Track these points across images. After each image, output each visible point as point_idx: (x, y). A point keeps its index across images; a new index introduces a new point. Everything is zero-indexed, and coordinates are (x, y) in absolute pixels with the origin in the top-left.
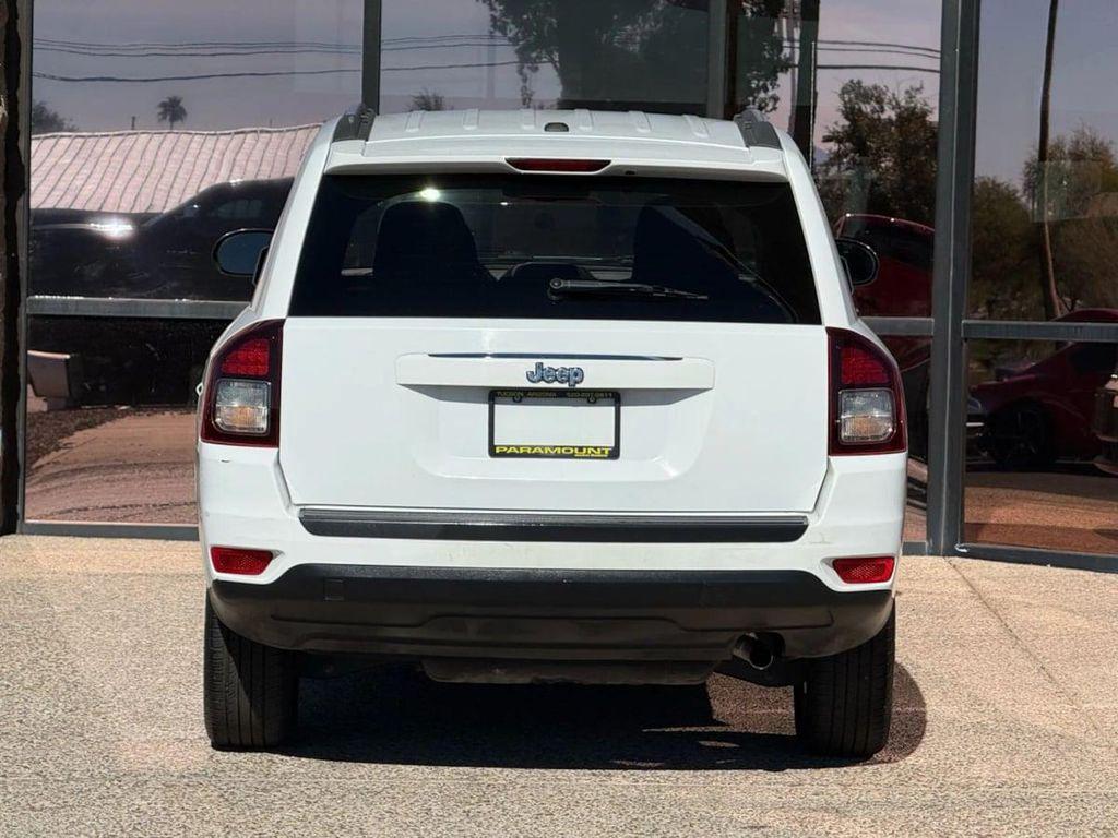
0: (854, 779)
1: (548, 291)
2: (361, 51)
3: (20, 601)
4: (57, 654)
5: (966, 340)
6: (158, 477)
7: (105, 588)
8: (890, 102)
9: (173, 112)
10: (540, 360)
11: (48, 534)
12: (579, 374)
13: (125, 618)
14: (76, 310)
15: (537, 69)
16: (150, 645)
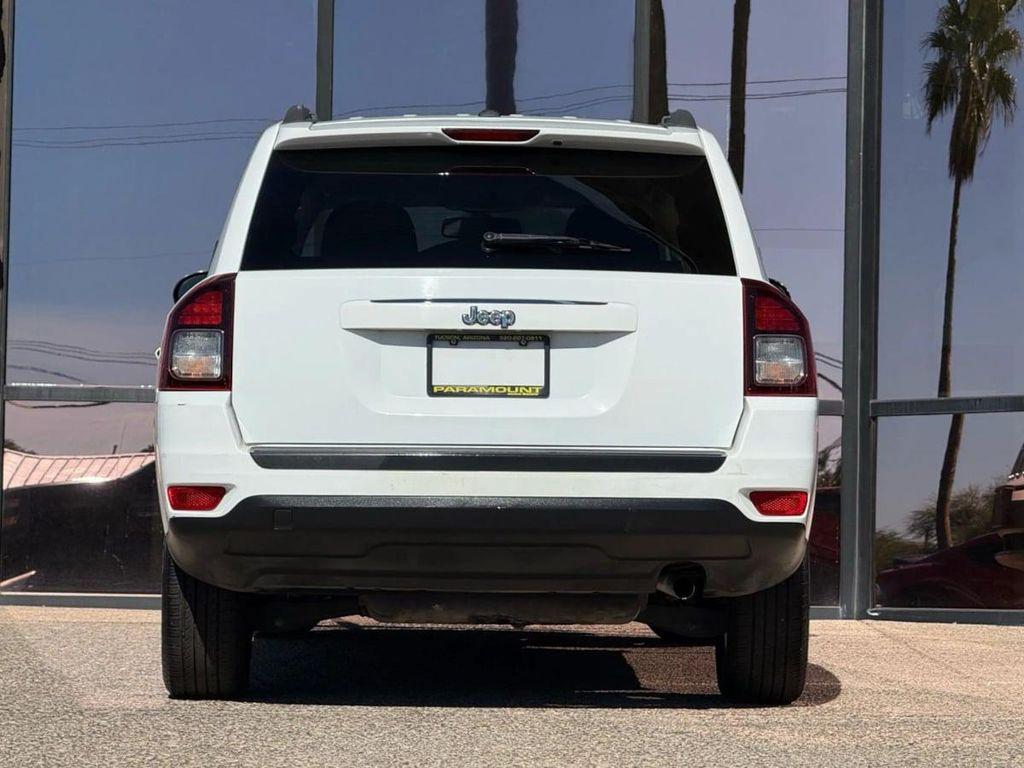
1: (482, 244)
10: (474, 304)
12: (511, 317)
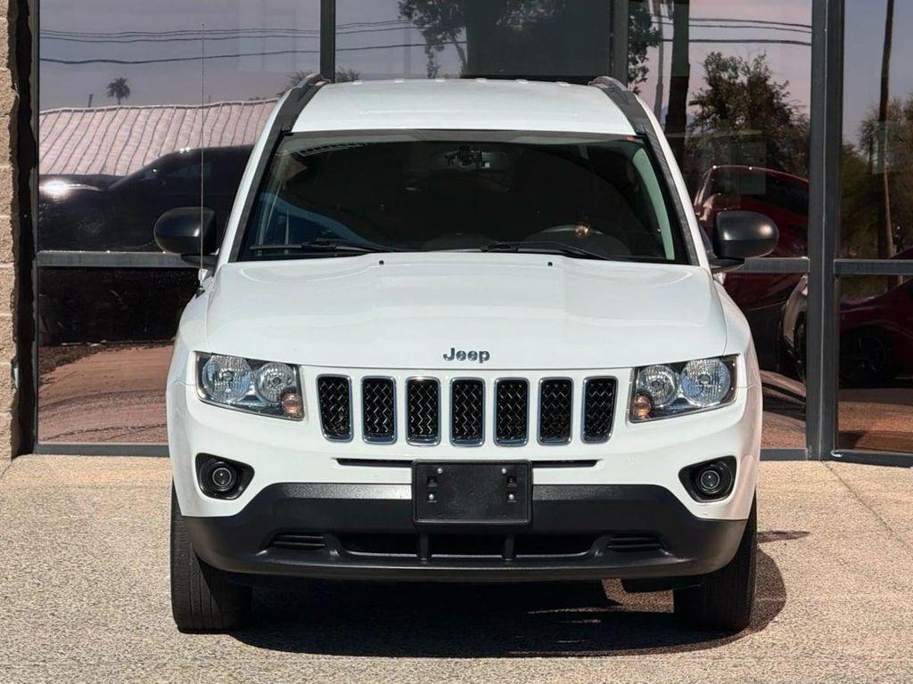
0: (766, 653)
2: (319, 35)
3: (41, 511)
4: (77, 557)
5: (837, 276)
6: (130, 404)
7: (112, 500)
8: (743, 69)
9: (120, 90)
11: (58, 454)
13: (131, 525)
14: (80, 262)
15: (443, 48)
16: (156, 547)
